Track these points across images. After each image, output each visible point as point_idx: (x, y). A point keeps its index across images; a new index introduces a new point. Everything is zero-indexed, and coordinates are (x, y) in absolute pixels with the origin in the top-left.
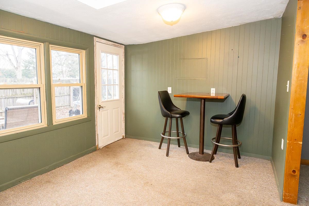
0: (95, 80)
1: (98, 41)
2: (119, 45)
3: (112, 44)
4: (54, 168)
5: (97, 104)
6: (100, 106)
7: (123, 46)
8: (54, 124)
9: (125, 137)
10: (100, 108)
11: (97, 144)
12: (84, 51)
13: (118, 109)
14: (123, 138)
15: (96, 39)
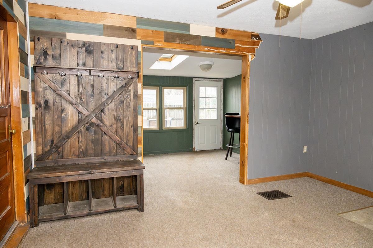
1: (197, 80)
2: (218, 80)
5: (194, 120)
7: (222, 80)
8: (163, 129)
9: (222, 149)
10: (197, 123)
11: (193, 147)
12: (186, 88)
13: (215, 126)
14: (221, 149)
15: (194, 79)
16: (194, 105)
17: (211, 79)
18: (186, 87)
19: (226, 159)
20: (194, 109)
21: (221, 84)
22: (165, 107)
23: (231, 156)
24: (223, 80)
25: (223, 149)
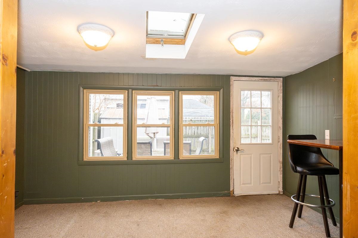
0: (231, 120)
1: (236, 79)
2: (273, 78)
3: (260, 80)
4: (177, 197)
5: (233, 145)
6: (238, 148)
7: (279, 79)
8: (181, 158)
9: (282, 193)
10: (238, 150)
11: (231, 190)
12: (218, 92)
13: (270, 155)
14: (279, 194)
15: (233, 78)
16: (232, 121)
17: (261, 78)
18: (219, 90)
19: (291, 225)
20: (231, 127)
21: (278, 85)
22: (184, 123)
23: (300, 216)
24: (282, 79)
25: (284, 194)
